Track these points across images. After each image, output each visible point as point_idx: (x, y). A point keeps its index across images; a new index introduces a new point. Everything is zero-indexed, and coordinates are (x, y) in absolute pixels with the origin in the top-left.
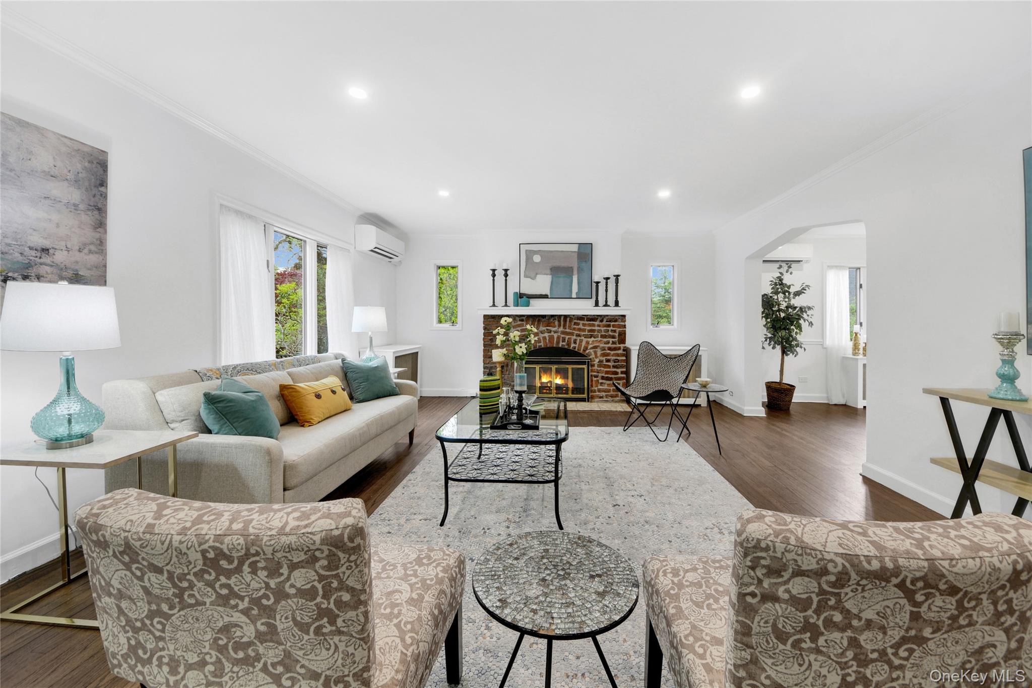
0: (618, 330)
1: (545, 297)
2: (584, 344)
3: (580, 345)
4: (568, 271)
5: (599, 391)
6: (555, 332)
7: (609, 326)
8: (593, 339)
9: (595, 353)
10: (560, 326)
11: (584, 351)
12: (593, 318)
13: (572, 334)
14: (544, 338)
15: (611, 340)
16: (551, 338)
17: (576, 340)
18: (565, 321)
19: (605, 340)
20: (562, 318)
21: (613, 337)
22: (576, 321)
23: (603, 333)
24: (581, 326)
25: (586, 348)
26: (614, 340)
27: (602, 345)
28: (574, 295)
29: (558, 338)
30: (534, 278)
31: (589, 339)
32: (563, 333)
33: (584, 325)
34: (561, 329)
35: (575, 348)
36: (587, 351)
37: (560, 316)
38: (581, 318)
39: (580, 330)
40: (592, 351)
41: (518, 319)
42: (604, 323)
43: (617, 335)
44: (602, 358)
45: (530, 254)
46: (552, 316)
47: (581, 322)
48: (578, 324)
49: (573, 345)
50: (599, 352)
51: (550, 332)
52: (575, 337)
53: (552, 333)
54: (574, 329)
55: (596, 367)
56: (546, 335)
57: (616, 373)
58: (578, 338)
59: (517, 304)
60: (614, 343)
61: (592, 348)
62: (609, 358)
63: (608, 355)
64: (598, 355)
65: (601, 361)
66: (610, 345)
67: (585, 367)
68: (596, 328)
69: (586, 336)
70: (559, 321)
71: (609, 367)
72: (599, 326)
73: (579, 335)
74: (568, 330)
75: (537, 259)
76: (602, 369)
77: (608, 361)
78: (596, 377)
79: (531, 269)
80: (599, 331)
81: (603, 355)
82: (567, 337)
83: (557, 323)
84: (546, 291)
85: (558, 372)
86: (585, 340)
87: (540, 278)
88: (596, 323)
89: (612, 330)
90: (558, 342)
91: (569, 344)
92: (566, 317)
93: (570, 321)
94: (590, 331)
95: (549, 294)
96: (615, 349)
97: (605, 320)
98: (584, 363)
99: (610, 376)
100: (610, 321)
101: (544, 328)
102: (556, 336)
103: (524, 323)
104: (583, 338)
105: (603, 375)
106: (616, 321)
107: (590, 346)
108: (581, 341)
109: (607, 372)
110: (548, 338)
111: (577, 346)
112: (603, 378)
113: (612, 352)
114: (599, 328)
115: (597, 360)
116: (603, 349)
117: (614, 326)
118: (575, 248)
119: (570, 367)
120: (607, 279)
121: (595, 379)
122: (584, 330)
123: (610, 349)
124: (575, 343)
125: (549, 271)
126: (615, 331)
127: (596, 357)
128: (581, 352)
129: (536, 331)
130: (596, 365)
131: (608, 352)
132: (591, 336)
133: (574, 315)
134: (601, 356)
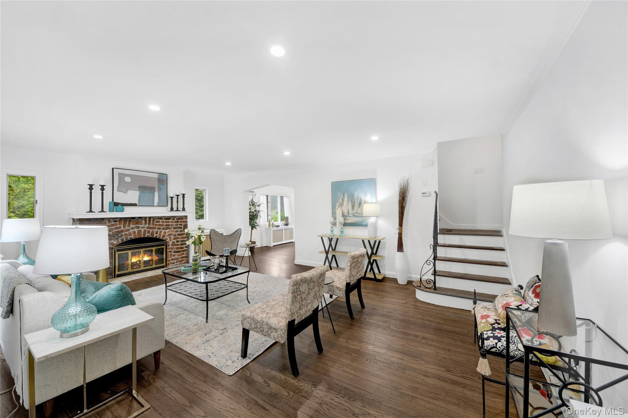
0: (183, 224)
1: (135, 205)
2: (162, 233)
3: (160, 234)
4: (151, 189)
5: (172, 260)
6: (142, 228)
7: (178, 222)
8: (168, 230)
9: (170, 238)
10: (146, 223)
11: (163, 237)
12: (168, 218)
13: (155, 228)
14: (134, 232)
15: (179, 230)
16: (139, 232)
17: (157, 231)
18: (150, 220)
19: (176, 230)
20: (148, 219)
21: (181, 228)
22: (157, 220)
23: (175, 226)
24: (161, 223)
25: (164, 236)
26: (181, 229)
27: (174, 233)
28: (156, 204)
29: (145, 231)
30: (125, 192)
31: (166, 231)
32: (148, 228)
33: (163, 222)
34: (147, 225)
36: (165, 238)
37: (146, 218)
38: (161, 218)
39: (160, 225)
40: (167, 237)
41: (112, 220)
42: (175, 220)
45: (122, 177)
46: (140, 218)
47: (161, 221)
48: (159, 222)
49: (155, 235)
50: (172, 237)
51: (139, 227)
52: (156, 230)
53: (140, 229)
54: (156, 225)
55: (170, 246)
56: (136, 230)
57: (182, 248)
58: (159, 231)
59: (111, 210)
60: (181, 231)
61: (167, 236)
62: (178, 240)
63: (178, 238)
65: (173, 242)
66: (178, 233)
67: (164, 247)
68: (170, 223)
69: (164, 229)
70: (146, 221)
71: (178, 245)
72: (172, 222)
73: (160, 229)
74: (151, 226)
75: (128, 179)
76: (174, 247)
77: (178, 242)
78: (171, 252)
79: (123, 186)
80: (172, 225)
81: (175, 239)
82: (151, 230)
83: (143, 222)
84: (135, 201)
85: (145, 252)
86: (163, 231)
87: (130, 192)
88: (170, 221)
89: (180, 224)
90: (144, 234)
91: (152, 234)
92: (150, 218)
93: (153, 220)
94: (166, 225)
95: (137, 203)
96: (182, 235)
97: (176, 219)
98: (163, 245)
99: (179, 250)
100: (179, 219)
101: (134, 226)
102: (143, 230)
103: (118, 223)
105: (175, 250)
106: (182, 219)
107: (166, 235)
108: (161, 232)
109: (177, 248)
110: (137, 232)
111: (158, 235)
112: (175, 252)
113: (180, 237)
114: (172, 223)
115: (171, 242)
116: (175, 235)
117: (181, 222)
118: (156, 176)
119: (154, 249)
120: (178, 196)
121: (169, 253)
122: (163, 225)
123: (179, 235)
124: (157, 233)
125: (137, 189)
126: (181, 225)
127: (171, 240)
128: (161, 238)
129: (127, 228)
130: (170, 245)
131: (178, 236)
132: (167, 229)
133: (156, 217)
134: (173, 239)
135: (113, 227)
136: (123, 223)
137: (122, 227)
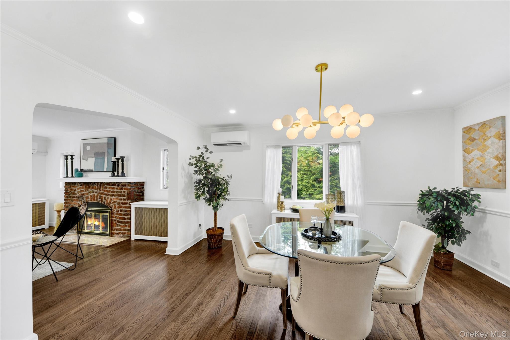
0: (127, 191)
1: (91, 171)
2: (109, 199)
3: (107, 201)
4: (103, 154)
5: (117, 230)
6: (96, 192)
7: (122, 189)
8: (114, 197)
9: (115, 205)
10: (98, 189)
11: (109, 204)
12: (114, 184)
13: (104, 194)
14: (91, 196)
15: (123, 198)
16: (94, 196)
17: (105, 197)
18: (100, 186)
19: (120, 198)
20: (99, 184)
21: (124, 196)
22: (105, 186)
23: (119, 194)
24: (108, 189)
25: (110, 203)
26: (124, 198)
27: (119, 201)
29: (97, 196)
30: (87, 160)
31: (112, 197)
32: (100, 193)
33: (109, 188)
34: (99, 191)
35: (104, 203)
36: (111, 205)
37: (98, 183)
38: (108, 184)
39: (107, 191)
40: (113, 204)
41: (79, 184)
42: (119, 187)
43: (126, 194)
44: (118, 209)
45: (85, 145)
46: (95, 183)
47: (108, 186)
48: (106, 188)
49: (104, 201)
50: (117, 206)
51: (94, 192)
54: (104, 191)
55: (115, 215)
56: (92, 194)
57: (125, 219)
58: (107, 196)
59: (77, 176)
60: (124, 200)
62: (122, 209)
63: (121, 207)
64: (116, 207)
66: (122, 201)
67: (108, 214)
68: (116, 190)
69: (111, 195)
70: (98, 186)
71: (121, 215)
72: (117, 189)
73: (107, 195)
74: (102, 191)
75: (88, 148)
76: (118, 216)
77: (121, 211)
78: (115, 221)
79: (85, 155)
80: (117, 192)
81: (120, 207)
82: (101, 196)
83: (96, 187)
84: (92, 168)
85: (95, 217)
87: (90, 159)
88: (116, 187)
89: (123, 192)
90: (97, 199)
91: (102, 201)
92: (101, 183)
93: (103, 186)
94: (112, 192)
95: (93, 169)
97: (120, 185)
98: (107, 212)
99: (122, 220)
100: (122, 186)
101: (91, 190)
103: (82, 187)
104: (109, 196)
105: (118, 220)
106: (125, 186)
107: (112, 201)
109: (120, 218)
111: (106, 201)
112: (118, 222)
113: (124, 206)
114: (117, 190)
115: (116, 210)
116: (119, 204)
117: (124, 189)
118: (105, 141)
119: (101, 214)
120: (118, 159)
121: (114, 222)
122: (109, 191)
123: (122, 203)
124: (105, 199)
125: (93, 156)
126: (125, 192)
127: (115, 208)
129: (87, 192)
130: (115, 213)
131: (122, 205)
132: (113, 195)
133: (105, 182)
134: (118, 208)
135: (79, 190)
136: (85, 187)
137: (84, 191)
